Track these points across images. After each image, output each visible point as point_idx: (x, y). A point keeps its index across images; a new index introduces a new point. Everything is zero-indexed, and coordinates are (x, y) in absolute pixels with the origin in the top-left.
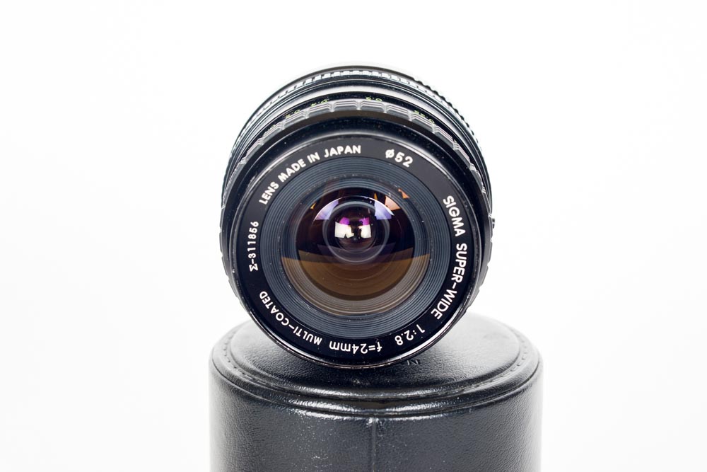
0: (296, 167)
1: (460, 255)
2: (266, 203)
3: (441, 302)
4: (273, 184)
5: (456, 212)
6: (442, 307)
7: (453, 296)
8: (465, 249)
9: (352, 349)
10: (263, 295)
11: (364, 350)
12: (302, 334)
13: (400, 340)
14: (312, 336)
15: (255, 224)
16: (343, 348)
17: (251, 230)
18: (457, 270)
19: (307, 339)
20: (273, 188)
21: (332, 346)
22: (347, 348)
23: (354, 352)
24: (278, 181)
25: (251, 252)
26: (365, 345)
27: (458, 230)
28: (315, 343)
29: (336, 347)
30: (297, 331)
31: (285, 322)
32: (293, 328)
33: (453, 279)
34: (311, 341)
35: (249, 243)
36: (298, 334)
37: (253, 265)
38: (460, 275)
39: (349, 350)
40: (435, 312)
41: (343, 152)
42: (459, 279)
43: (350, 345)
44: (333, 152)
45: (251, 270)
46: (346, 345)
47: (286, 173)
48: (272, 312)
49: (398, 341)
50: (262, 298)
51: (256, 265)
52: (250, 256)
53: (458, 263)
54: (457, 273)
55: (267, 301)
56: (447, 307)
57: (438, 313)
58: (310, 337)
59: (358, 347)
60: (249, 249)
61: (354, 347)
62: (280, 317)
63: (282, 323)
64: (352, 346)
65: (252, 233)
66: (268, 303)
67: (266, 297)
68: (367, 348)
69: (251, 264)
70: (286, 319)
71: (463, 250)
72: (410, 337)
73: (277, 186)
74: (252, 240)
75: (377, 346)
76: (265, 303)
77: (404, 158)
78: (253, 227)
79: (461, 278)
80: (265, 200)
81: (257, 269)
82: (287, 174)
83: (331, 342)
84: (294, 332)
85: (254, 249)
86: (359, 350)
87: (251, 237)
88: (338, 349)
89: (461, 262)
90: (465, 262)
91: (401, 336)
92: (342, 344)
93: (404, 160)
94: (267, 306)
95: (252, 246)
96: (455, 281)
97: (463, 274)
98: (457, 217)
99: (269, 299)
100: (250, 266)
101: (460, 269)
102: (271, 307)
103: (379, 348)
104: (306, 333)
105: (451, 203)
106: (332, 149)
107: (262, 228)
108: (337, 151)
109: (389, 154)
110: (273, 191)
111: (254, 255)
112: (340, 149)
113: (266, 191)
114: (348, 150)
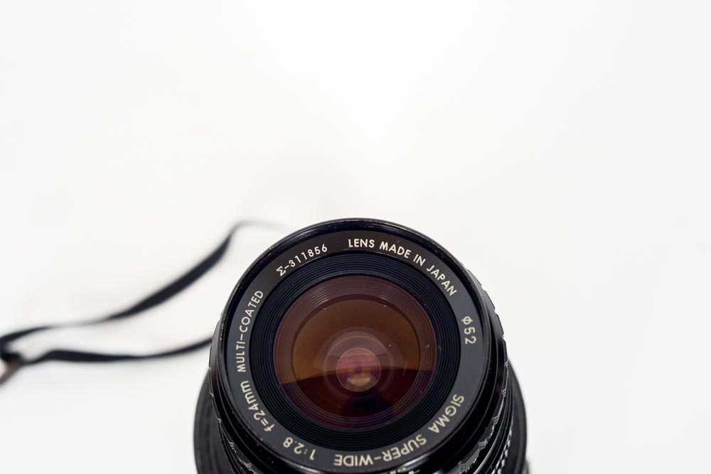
1: (412, 444)
2: (350, 246)
3: (352, 457)
4: (372, 241)
5: (451, 412)
6: (349, 461)
7: (366, 463)
8: (422, 444)
9: (252, 404)
10: (260, 294)
11: (257, 416)
12: (240, 351)
13: (289, 444)
14: (243, 361)
16: (248, 396)
17: (316, 248)
18: (395, 451)
19: (237, 358)
20: (369, 243)
21: (244, 385)
22: (250, 400)
23: (251, 408)
24: (378, 244)
25: (295, 261)
26: (263, 414)
27: (435, 426)
28: (238, 367)
29: (245, 389)
30: (239, 345)
31: (244, 329)
32: (241, 339)
33: (384, 453)
34: (238, 362)
35: (303, 253)
36: (237, 347)
37: (283, 269)
38: (393, 456)
39: (249, 402)
40: (339, 458)
42: (387, 458)
43: (254, 400)
44: (436, 273)
45: (278, 270)
46: (253, 396)
47: (389, 247)
48: (246, 312)
49: (287, 441)
50: (255, 294)
51: (285, 271)
52: (291, 261)
53: (403, 447)
54: (391, 452)
55: (255, 301)
56: (352, 464)
57: (340, 461)
58: (242, 360)
59: (257, 409)
60: (297, 257)
61: (255, 405)
62: (246, 321)
63: (241, 327)
64: (255, 403)
65: (314, 251)
66: (253, 303)
67: (258, 298)
68: (262, 417)
69: (284, 267)
70: (247, 328)
71: (418, 443)
72: (298, 450)
73: (372, 245)
74: (307, 254)
75: (269, 425)
76: (252, 299)
77: (472, 334)
78: (320, 248)
79: (391, 458)
80: (353, 243)
81: (282, 274)
82: (389, 248)
83: (247, 382)
84: (238, 342)
86: (256, 411)
87: (310, 252)
88: (244, 391)
89: (406, 448)
90: (408, 452)
91: (294, 441)
92: (251, 393)
93: (469, 337)
94: (250, 304)
95: (302, 257)
96: (383, 456)
97: (395, 458)
98: (447, 416)
99: (258, 302)
100: (281, 267)
101: (398, 452)
102: (251, 308)
103: (269, 429)
104: (243, 354)
105: (458, 402)
106: (438, 271)
107: (324, 257)
108: (439, 275)
109: (467, 320)
110: (366, 245)
111: (293, 264)
112: (443, 277)
113: (361, 240)
114: (446, 284)
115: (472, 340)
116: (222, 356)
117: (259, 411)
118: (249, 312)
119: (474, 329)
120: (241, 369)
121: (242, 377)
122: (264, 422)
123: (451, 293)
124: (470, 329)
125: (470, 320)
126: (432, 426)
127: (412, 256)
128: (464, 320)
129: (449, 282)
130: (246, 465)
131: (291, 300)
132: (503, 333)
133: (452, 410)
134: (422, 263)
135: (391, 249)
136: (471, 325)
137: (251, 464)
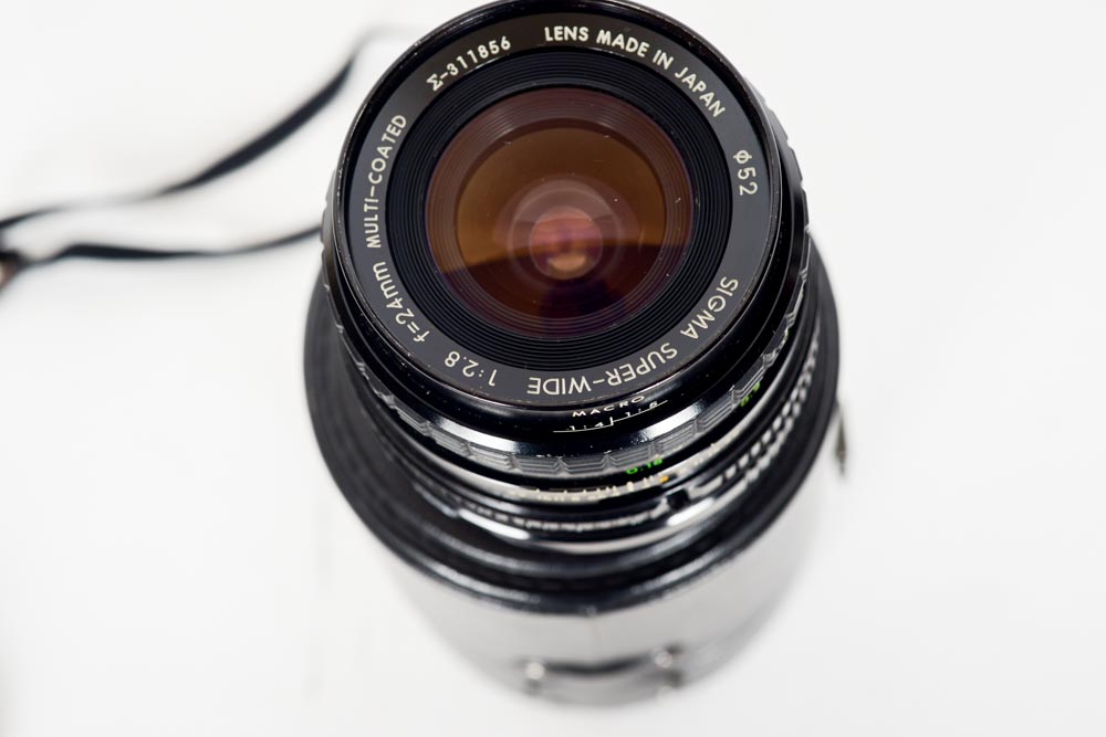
0: (632, 45)
1: (654, 358)
2: (549, 39)
3: (557, 380)
4: (584, 30)
5: (717, 307)
6: (551, 387)
7: (580, 390)
8: (669, 358)
9: (392, 300)
10: (400, 121)
11: (402, 318)
12: (371, 213)
13: (454, 362)
14: (376, 230)
15: (506, 44)
16: (386, 286)
17: (492, 44)
18: (627, 369)
19: (366, 225)
20: (579, 34)
21: (378, 268)
22: (389, 293)
23: (391, 307)
24: (593, 34)
25: (458, 65)
26: (411, 315)
27: (691, 328)
28: (368, 239)
29: (381, 275)
30: (369, 204)
31: (375, 178)
32: (372, 194)
33: (607, 372)
34: (367, 232)
35: (470, 53)
36: (366, 208)
37: (438, 79)
38: (623, 378)
39: (388, 297)
40: (536, 383)
41: (699, 93)
42: (614, 380)
43: (396, 293)
44: (690, 80)
45: (429, 80)
46: (393, 287)
47: (613, 38)
48: (380, 149)
49: (450, 358)
50: (394, 121)
51: (441, 83)
52: (451, 66)
53: (641, 363)
54: (621, 372)
55: (393, 132)
56: (557, 392)
57: (538, 387)
58: (374, 228)
59: (400, 306)
60: (460, 59)
61: (398, 300)
62: (379, 165)
63: (370, 176)
64: (397, 296)
65: (488, 49)
66: (389, 135)
67: (398, 128)
68: (409, 320)
69: (439, 75)
70: (380, 177)
71: (664, 356)
72: (469, 371)
73: (585, 38)
74: (477, 54)
75: (421, 333)
76: (388, 130)
77: (751, 178)
78: (499, 43)
79: (619, 382)
80: (552, 34)
81: (435, 88)
82: (612, 40)
83: (383, 263)
84: (367, 200)
85: (465, 66)
86: (399, 311)
87: (482, 50)
88: (379, 279)
89: (645, 364)
90: (648, 370)
91: (461, 358)
92: (390, 281)
93: (746, 183)
94: (385, 137)
95: (468, 59)
96: (606, 377)
98: (711, 312)
99: (397, 134)
100: (435, 76)
101: (632, 371)
102: (387, 143)
103: (421, 338)
104: (376, 218)
105: (728, 289)
106: (693, 76)
107: (504, 57)
108: (695, 84)
109: (742, 156)
110: (574, 36)
111: (455, 71)
112: (701, 86)
113: (567, 29)
114: (708, 98)
115: (751, 188)
116: (341, 221)
117: (404, 311)
118: (384, 151)
119: (753, 170)
120: (373, 243)
121: (375, 255)
122: (413, 327)
123: (716, 113)
124: (747, 171)
125: (748, 157)
126: (686, 328)
127: (650, 53)
128: (737, 157)
129: (711, 95)
130: (386, 399)
131: (451, 130)
132: (801, 178)
133: (720, 302)
134: (667, 65)
135: (616, 42)
136: (748, 164)
137: (393, 396)
